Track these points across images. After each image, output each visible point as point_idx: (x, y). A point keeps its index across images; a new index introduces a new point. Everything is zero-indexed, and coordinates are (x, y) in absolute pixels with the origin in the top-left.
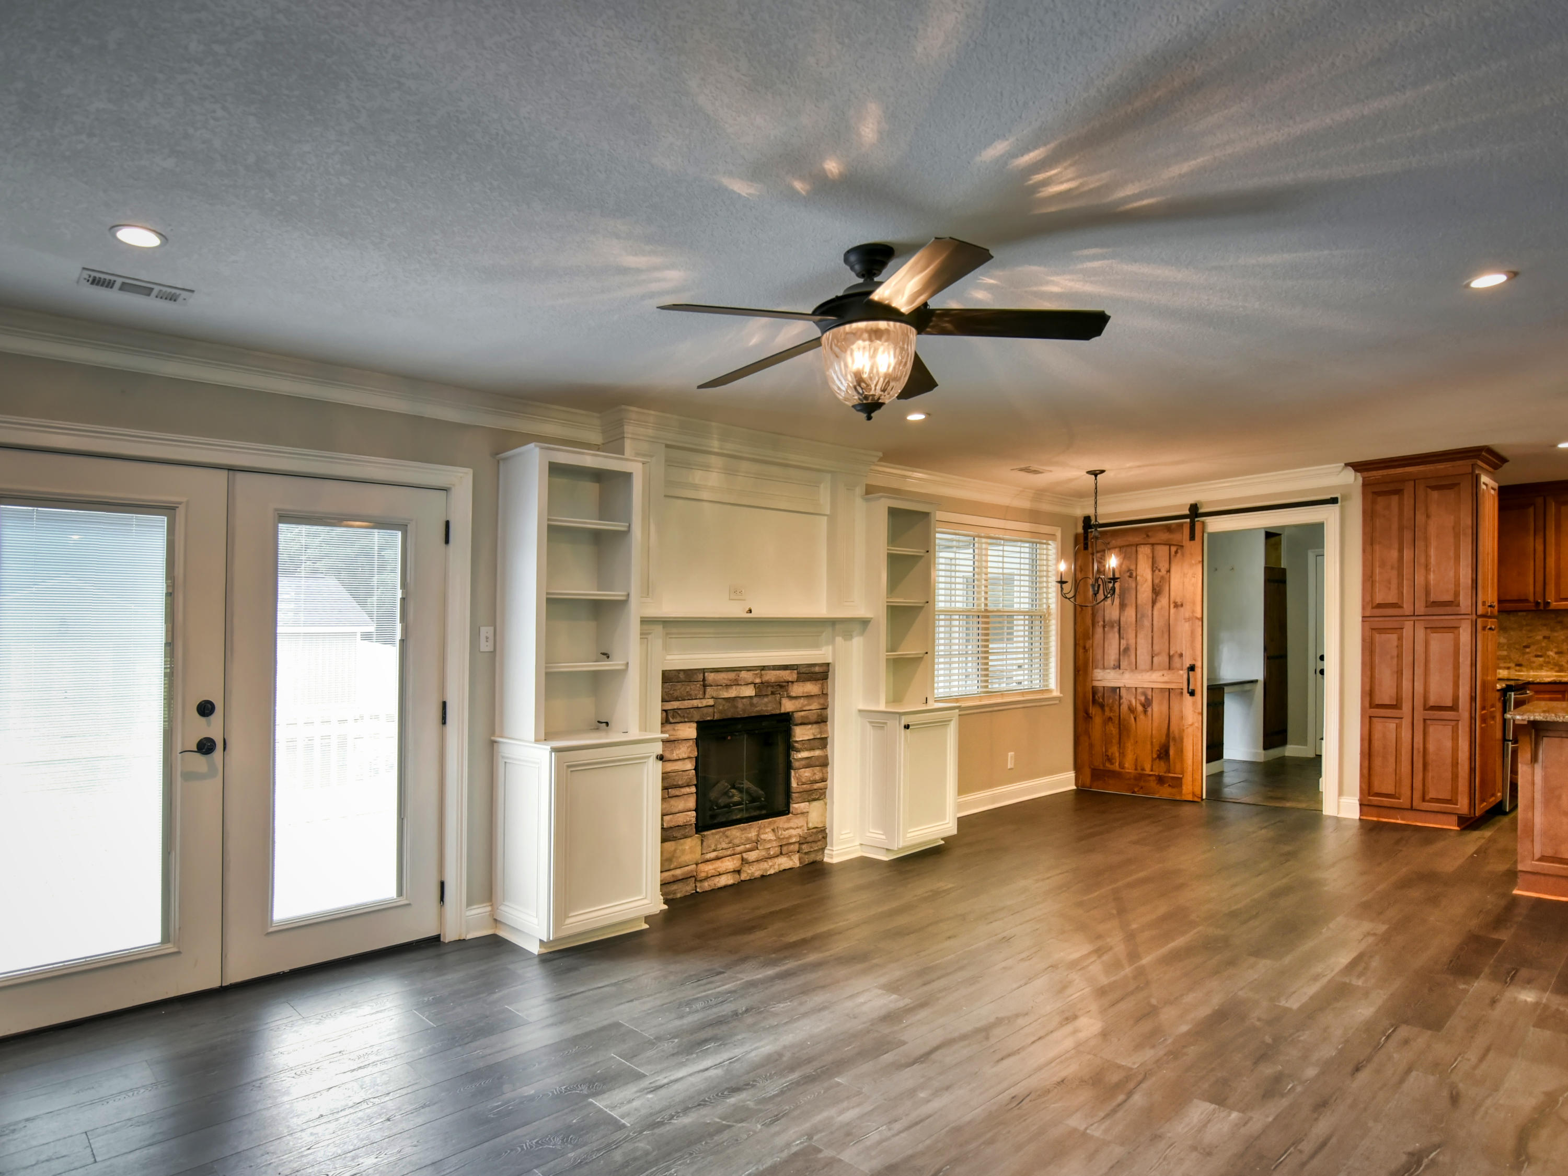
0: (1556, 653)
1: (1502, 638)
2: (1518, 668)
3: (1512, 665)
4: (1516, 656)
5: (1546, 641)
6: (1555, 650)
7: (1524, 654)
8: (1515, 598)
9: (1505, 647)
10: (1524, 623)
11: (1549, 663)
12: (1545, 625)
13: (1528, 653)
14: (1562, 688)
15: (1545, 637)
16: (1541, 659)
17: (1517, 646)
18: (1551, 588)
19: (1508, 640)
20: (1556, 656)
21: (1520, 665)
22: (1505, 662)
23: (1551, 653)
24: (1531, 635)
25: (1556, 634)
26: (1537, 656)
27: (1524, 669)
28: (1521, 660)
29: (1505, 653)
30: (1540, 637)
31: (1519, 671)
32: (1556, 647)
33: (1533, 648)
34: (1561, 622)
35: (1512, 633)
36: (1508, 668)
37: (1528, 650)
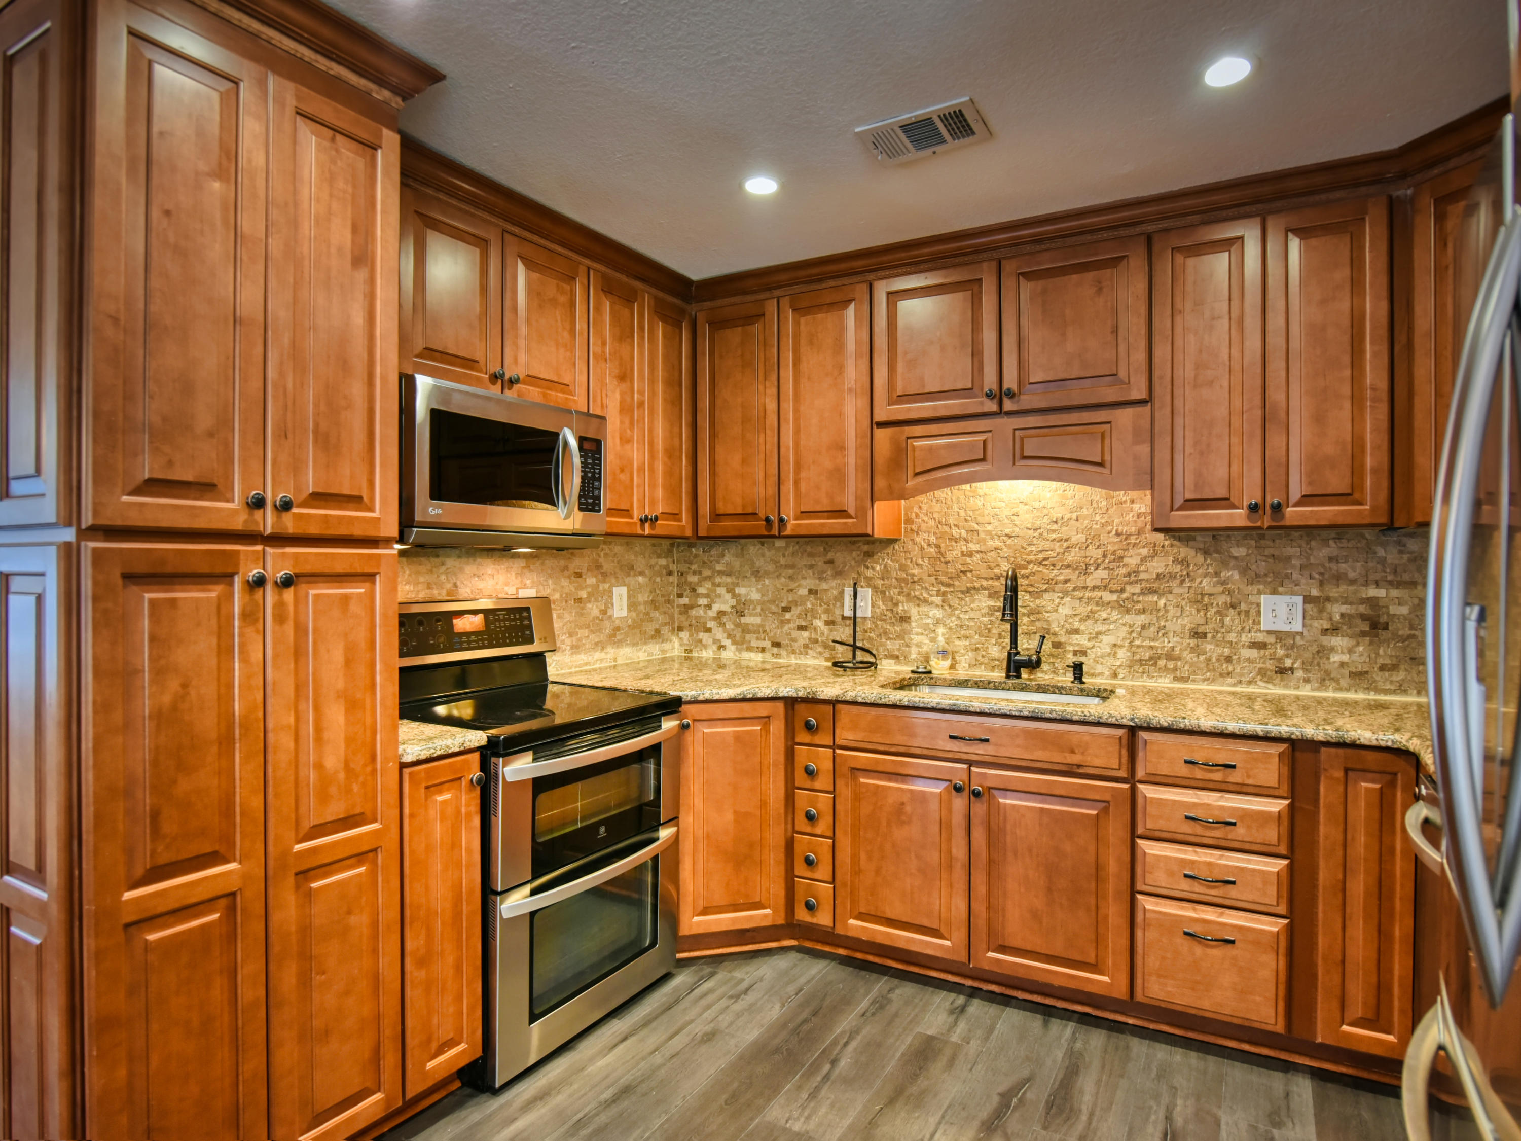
0: (827, 623)
1: (754, 589)
2: (775, 650)
3: (767, 644)
4: (771, 625)
5: (812, 597)
6: (824, 617)
7: (783, 622)
8: (739, 510)
9: (759, 609)
10: (783, 561)
11: (816, 641)
12: (811, 567)
13: (789, 621)
14: (762, 709)
15: (811, 592)
16: (805, 634)
17: (774, 608)
18: (789, 488)
19: (763, 595)
20: (825, 629)
21: (777, 645)
22: (758, 639)
23: (819, 623)
24: (793, 585)
25: (824, 586)
26: (801, 628)
27: (783, 652)
28: (779, 634)
29: (758, 620)
30: (803, 592)
31: (778, 656)
32: (827, 611)
33: (796, 611)
34: (831, 562)
35: (767, 582)
36: (763, 650)
37: (788, 616)
